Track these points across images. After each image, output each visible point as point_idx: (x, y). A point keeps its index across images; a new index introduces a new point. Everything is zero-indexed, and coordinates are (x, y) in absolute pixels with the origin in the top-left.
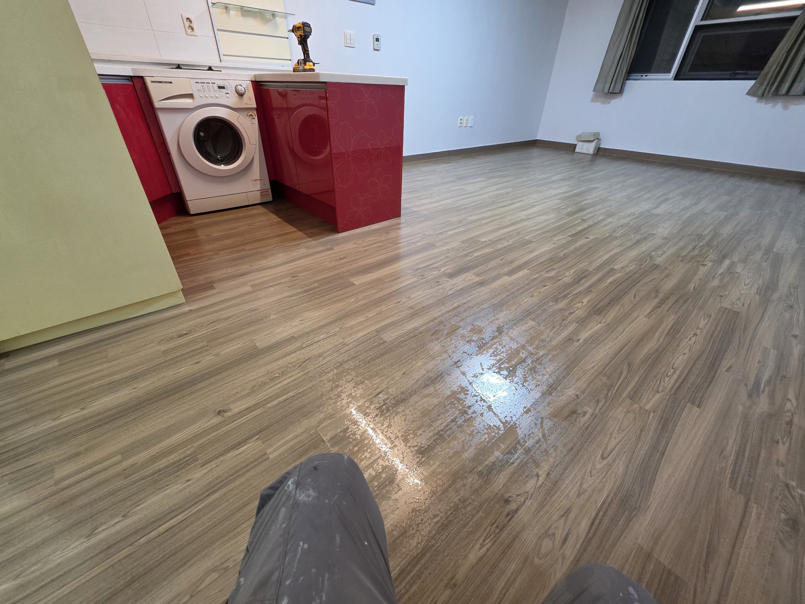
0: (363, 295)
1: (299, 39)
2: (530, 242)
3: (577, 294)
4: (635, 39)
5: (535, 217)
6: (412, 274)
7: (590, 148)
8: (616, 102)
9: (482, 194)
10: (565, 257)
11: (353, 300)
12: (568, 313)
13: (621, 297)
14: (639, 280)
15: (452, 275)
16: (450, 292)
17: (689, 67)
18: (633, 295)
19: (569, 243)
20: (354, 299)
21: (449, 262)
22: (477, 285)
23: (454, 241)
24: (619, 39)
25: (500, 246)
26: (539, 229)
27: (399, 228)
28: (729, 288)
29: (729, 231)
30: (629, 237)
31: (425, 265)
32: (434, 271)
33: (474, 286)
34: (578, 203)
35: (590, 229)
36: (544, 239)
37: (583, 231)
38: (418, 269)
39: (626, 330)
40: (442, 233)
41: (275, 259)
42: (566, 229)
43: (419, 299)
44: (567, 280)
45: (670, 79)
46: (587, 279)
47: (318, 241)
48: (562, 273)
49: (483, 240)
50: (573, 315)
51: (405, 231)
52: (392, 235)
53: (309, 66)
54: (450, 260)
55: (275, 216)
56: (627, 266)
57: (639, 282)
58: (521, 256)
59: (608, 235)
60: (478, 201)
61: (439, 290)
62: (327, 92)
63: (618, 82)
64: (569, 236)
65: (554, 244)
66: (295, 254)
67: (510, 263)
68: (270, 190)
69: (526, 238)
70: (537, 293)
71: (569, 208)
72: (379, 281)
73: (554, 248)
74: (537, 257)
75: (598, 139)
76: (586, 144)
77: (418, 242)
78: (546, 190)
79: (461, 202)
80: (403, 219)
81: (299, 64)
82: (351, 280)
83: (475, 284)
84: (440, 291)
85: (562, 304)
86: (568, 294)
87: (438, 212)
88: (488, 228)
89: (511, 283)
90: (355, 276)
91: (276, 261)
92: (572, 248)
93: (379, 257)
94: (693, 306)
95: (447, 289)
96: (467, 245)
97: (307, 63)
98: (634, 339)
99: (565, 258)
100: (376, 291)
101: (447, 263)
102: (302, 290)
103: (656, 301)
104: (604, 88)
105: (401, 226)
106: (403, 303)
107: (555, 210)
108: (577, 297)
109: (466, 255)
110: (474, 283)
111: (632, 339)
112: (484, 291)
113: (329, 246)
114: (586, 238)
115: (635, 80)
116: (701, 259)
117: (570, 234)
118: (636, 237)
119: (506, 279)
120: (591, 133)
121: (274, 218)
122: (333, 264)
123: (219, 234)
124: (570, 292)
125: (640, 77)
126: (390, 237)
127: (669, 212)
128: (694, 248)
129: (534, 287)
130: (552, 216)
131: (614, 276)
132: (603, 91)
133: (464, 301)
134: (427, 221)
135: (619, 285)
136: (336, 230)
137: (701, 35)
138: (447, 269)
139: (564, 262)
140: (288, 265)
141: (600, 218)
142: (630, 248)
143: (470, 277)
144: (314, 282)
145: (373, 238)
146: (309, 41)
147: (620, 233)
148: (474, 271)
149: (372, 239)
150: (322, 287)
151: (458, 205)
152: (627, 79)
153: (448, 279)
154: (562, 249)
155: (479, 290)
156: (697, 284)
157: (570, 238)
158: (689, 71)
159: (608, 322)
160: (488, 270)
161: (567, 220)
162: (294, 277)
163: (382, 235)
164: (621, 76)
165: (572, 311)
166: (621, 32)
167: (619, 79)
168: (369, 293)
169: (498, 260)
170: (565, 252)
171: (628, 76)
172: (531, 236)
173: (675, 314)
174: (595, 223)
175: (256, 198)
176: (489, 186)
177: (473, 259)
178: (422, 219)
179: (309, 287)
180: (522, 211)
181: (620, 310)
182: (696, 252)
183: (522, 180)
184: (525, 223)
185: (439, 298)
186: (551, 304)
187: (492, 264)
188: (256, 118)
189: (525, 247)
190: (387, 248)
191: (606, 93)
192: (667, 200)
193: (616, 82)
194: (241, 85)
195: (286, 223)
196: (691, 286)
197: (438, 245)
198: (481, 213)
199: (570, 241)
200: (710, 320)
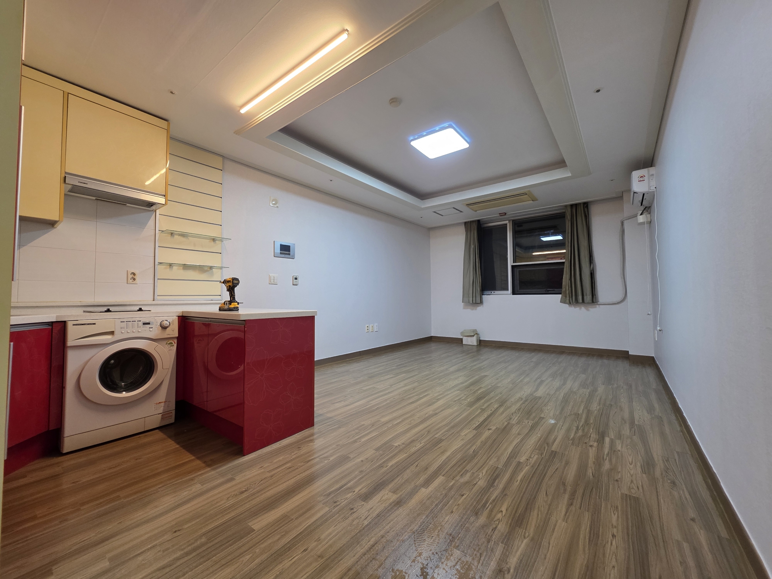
0: (263, 546)
1: (228, 288)
2: (440, 441)
3: (494, 501)
4: (479, 272)
5: (441, 411)
6: (323, 502)
7: (473, 341)
8: (480, 308)
9: (392, 392)
10: (475, 454)
11: (248, 557)
12: (491, 530)
13: (535, 498)
14: (545, 472)
15: (366, 497)
16: (366, 523)
17: (518, 286)
18: (545, 494)
19: (476, 437)
20: (250, 555)
21: (364, 479)
22: (395, 506)
23: (368, 449)
24: (468, 273)
25: (413, 450)
26: (446, 425)
27: (312, 441)
28: (619, 470)
29: (596, 407)
30: (524, 424)
31: (337, 486)
32: (348, 494)
33: (392, 508)
34: (474, 393)
35: (490, 419)
36: (453, 434)
37: (485, 422)
38: (330, 494)
39: (551, 542)
40: (355, 441)
41: (156, 507)
42: (470, 421)
43: (331, 539)
44: (482, 483)
45: (510, 294)
46: (499, 479)
47: (218, 470)
48: (475, 475)
49: (396, 445)
50: (496, 532)
51: (319, 443)
52: (304, 450)
53: (233, 305)
54: (365, 476)
55: (173, 442)
56: (530, 457)
57: (545, 475)
58: (434, 459)
59: (506, 423)
60: (389, 399)
61: (353, 521)
62: (246, 327)
63: (477, 296)
64: (474, 429)
65: (462, 440)
66: (185, 494)
67: (425, 470)
68: (174, 412)
69: (436, 436)
70: (456, 507)
71: (468, 398)
72: (285, 519)
73: (463, 445)
74: (449, 459)
75: (477, 334)
76: (469, 338)
77: (331, 455)
78: (446, 382)
79: (373, 403)
80: (316, 428)
81: (224, 304)
82: (250, 524)
83: (393, 504)
84: (354, 523)
85: (482, 519)
86: (487, 502)
87: (351, 415)
88: (400, 429)
89: (429, 496)
90: (255, 517)
91: (158, 509)
92: (478, 443)
93: (287, 483)
94: (599, 498)
95: (363, 518)
96: (381, 452)
97: (232, 304)
98: (562, 555)
99: (475, 456)
100: (279, 536)
101: (362, 480)
102: (182, 552)
103: (567, 496)
104: (469, 300)
105: (315, 436)
106: (312, 550)
107: (457, 402)
108: (496, 504)
109: (381, 466)
110: (390, 504)
111: (560, 556)
112: (402, 512)
113: (229, 476)
114: (489, 429)
115: (488, 295)
116: (586, 440)
117: (475, 426)
118: (529, 423)
119: (424, 492)
120: (471, 330)
121: (172, 445)
122: (231, 502)
123: (92, 478)
124: (487, 499)
125: (490, 293)
126: (302, 453)
127: (548, 394)
128: (577, 429)
129: (452, 498)
130: (456, 408)
131: (522, 471)
132: (469, 302)
133: (382, 533)
134: (341, 428)
135: (529, 482)
136: (242, 453)
137: (517, 270)
138: (361, 489)
139: (475, 461)
140: (172, 513)
141: (496, 406)
142: (528, 435)
143: (386, 496)
144: (201, 537)
145: (283, 457)
146: (236, 289)
147: (515, 420)
148: (390, 486)
149: (281, 458)
150: (210, 542)
151: (371, 405)
152: (483, 295)
153: (363, 503)
154: (471, 445)
155: (398, 512)
156: (593, 469)
157: (475, 432)
158: (519, 289)
159: (531, 535)
160: (404, 483)
161: (469, 411)
162: (175, 532)
163: (293, 452)
164: (478, 293)
165: (494, 526)
166: (468, 269)
167: (477, 294)
168: (270, 541)
169: (413, 468)
170: (474, 448)
171: (482, 293)
172: (441, 433)
173: (588, 511)
174: (493, 412)
175: (156, 421)
176: (398, 383)
177: (388, 469)
178: (336, 426)
179: (193, 546)
180: (429, 406)
181: (538, 515)
182: (580, 433)
183: (425, 373)
184: (433, 419)
185: (353, 534)
186: (472, 519)
187: (407, 474)
188: (175, 345)
189: (436, 448)
190: (297, 468)
191: (471, 304)
192: (542, 382)
193: (476, 297)
194: (167, 321)
195: (184, 450)
196: (590, 472)
197: (352, 457)
198: (392, 413)
199: (476, 434)
200: (619, 512)
